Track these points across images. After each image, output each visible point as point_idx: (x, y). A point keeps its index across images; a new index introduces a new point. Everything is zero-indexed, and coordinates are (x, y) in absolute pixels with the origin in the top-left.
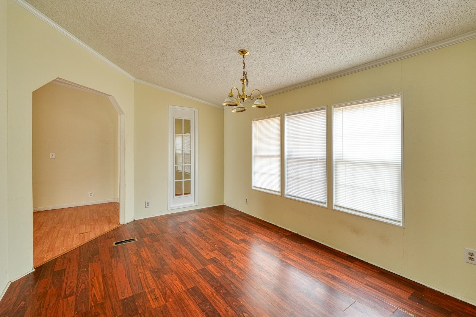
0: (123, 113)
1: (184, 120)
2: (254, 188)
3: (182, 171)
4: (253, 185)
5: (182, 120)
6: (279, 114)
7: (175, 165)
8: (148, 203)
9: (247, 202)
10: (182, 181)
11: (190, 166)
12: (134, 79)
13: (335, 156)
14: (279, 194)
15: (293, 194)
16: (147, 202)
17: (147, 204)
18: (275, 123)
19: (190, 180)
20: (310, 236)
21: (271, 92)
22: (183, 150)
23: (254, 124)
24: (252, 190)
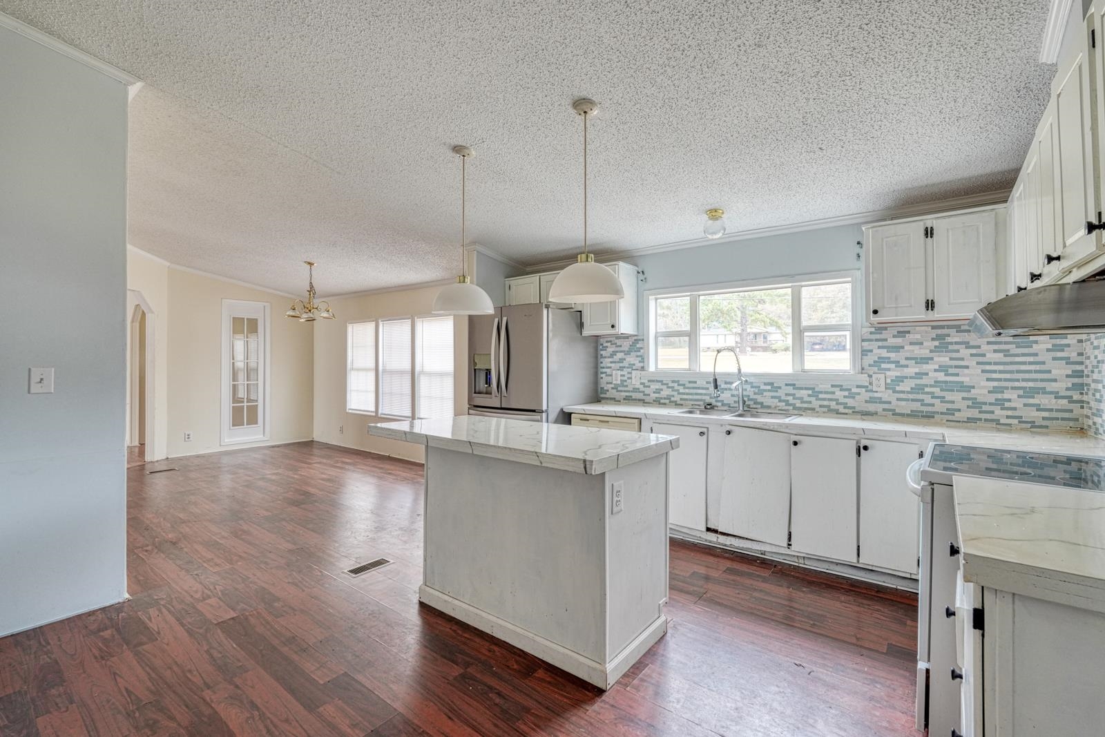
0: (153, 312)
1: (247, 319)
2: (350, 411)
3: (244, 398)
4: (348, 407)
5: (244, 318)
6: (374, 319)
7: (232, 383)
8: (188, 435)
9: (341, 430)
10: (244, 406)
11: (257, 384)
12: (168, 264)
13: (418, 368)
14: (374, 414)
15: (386, 413)
16: (187, 433)
17: (187, 437)
18: (370, 327)
19: (257, 405)
20: (399, 454)
21: (365, 291)
22: (246, 361)
23: (350, 328)
24: (347, 413)
